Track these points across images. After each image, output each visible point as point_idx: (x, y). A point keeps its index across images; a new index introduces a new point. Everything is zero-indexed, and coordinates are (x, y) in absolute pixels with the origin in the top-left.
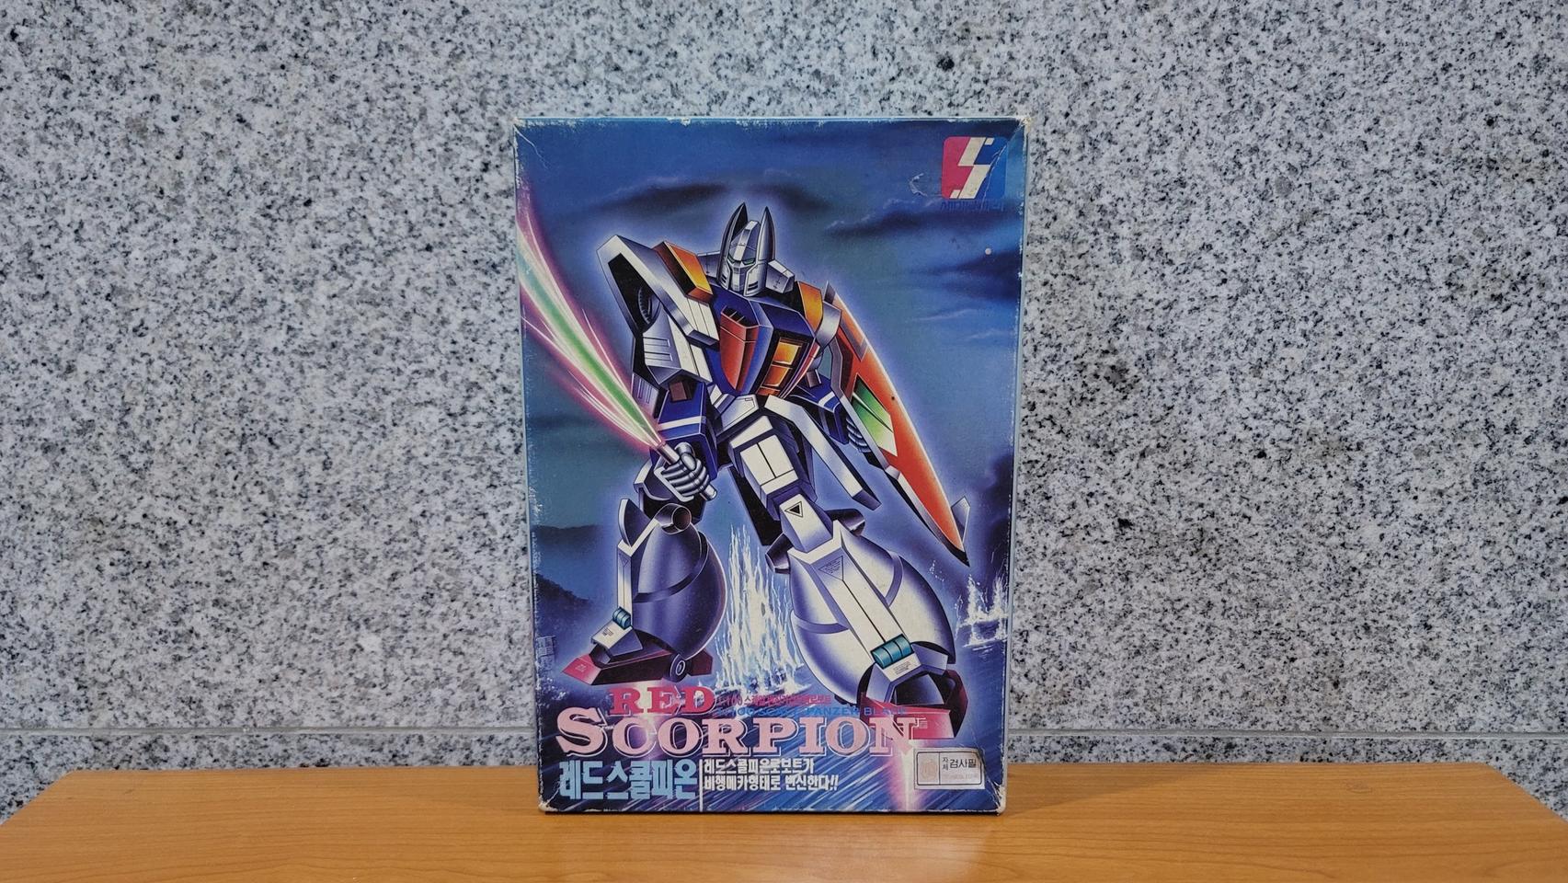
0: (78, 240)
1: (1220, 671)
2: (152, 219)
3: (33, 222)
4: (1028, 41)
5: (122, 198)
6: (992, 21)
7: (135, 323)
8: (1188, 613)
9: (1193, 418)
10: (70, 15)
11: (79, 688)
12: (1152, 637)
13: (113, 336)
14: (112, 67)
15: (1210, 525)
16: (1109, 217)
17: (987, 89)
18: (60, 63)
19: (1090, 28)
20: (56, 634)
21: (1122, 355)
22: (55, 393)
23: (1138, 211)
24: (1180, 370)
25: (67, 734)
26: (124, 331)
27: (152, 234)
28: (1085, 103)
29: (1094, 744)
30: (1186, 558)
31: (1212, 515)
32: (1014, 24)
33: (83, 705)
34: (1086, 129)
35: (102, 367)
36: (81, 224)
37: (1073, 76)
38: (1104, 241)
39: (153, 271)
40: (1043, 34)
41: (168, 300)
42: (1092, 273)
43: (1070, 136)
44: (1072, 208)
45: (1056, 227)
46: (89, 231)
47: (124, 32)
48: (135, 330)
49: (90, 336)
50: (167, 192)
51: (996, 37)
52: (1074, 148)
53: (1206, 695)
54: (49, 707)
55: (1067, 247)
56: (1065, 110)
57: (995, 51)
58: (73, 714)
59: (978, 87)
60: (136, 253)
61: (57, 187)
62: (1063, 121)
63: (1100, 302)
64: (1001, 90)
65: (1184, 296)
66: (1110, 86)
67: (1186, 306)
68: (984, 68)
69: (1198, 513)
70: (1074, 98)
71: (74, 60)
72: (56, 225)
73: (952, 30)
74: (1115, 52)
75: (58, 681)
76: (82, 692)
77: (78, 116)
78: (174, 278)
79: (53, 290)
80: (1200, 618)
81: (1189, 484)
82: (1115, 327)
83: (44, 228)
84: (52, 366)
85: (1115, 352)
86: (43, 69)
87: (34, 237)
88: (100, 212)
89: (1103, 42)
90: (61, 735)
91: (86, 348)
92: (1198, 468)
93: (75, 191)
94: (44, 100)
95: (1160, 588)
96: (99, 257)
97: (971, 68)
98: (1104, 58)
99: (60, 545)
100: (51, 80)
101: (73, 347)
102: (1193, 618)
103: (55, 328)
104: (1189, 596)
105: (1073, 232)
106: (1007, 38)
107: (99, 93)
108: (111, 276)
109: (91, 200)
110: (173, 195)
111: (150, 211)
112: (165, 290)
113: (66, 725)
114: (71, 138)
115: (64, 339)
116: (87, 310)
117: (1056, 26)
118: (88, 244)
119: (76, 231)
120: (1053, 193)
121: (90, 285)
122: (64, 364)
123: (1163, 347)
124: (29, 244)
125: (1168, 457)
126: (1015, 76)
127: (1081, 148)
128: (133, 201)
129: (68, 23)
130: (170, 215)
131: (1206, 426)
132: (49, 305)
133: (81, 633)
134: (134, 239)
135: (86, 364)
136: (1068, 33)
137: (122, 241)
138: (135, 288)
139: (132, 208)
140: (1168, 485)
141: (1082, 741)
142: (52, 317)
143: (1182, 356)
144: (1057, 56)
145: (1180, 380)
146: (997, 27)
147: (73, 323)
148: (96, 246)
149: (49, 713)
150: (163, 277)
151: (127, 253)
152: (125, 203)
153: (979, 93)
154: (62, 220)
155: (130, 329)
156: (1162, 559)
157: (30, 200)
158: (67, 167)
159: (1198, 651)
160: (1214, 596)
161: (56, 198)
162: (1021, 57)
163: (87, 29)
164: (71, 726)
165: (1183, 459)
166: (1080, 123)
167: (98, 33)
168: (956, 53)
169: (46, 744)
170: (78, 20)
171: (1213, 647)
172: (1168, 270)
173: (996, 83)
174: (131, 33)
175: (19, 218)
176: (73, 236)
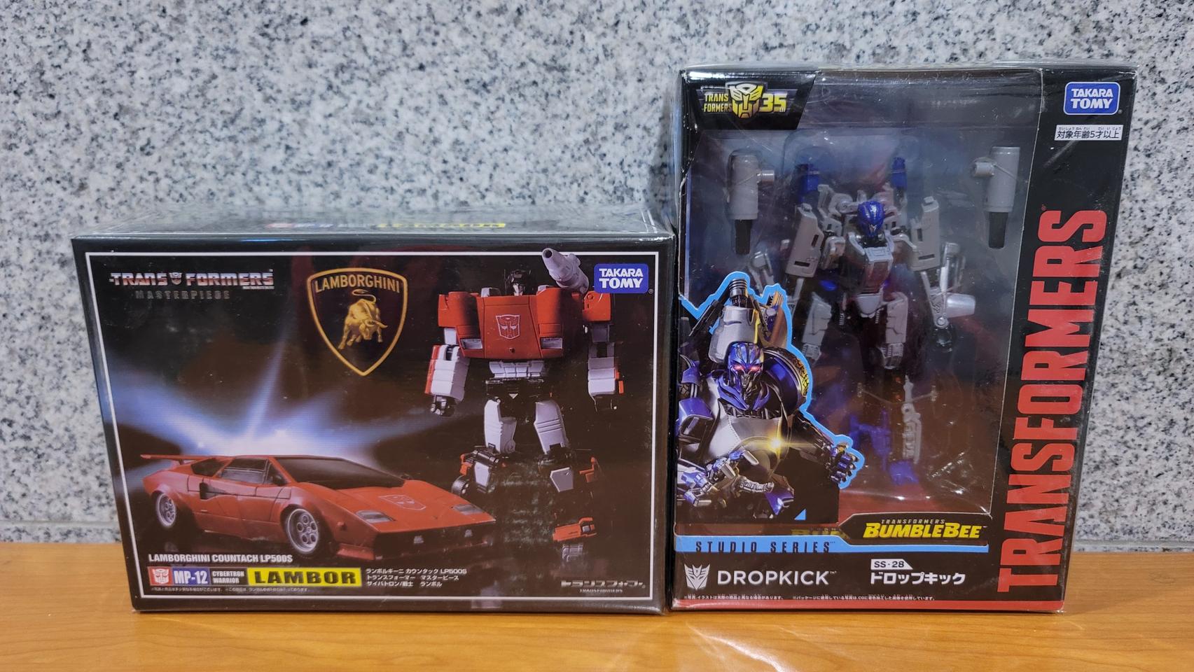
1: (1176, 486)
7: (141, 142)
8: (1150, 430)
13: (121, 154)
15: (1180, 345)
20: (78, 436)
22: (69, 210)
23: (1134, 28)
25: (89, 527)
27: (155, 53)
30: (1153, 377)
31: (1183, 335)
35: (113, 185)
36: (89, 44)
39: (158, 90)
41: (173, 120)
44: (1068, 24)
46: (96, 51)
49: (100, 154)
54: (73, 502)
60: (141, 73)
65: (1173, 115)
67: (1174, 125)
69: (1169, 333)
72: (66, 45)
76: (103, 489)
78: (178, 98)
79: (64, 109)
80: (1161, 436)
81: (1163, 305)
83: (54, 48)
84: (66, 184)
87: (45, 57)
88: (106, 32)
90: (84, 528)
92: (1173, 289)
93: (82, 11)
95: (1124, 405)
101: (85, 165)
102: (1155, 435)
104: (1152, 415)
105: (1067, 49)
108: (117, 96)
109: (98, 20)
110: (175, 13)
111: (154, 30)
112: (169, 109)
115: (76, 157)
118: (96, 64)
119: (84, 51)
122: (76, 181)
123: (1148, 168)
124: (40, 64)
128: (137, 21)
130: (173, 34)
132: (61, 124)
135: (99, 182)
139: (136, 27)
140: (1142, 305)
142: (64, 137)
147: (84, 141)
149: (73, 508)
150: (167, 97)
154: (71, 40)
156: (1129, 378)
159: (1157, 466)
160: (1178, 414)
165: (1158, 280)
169: (72, 535)
171: (1172, 463)
172: (1160, 89)
176: (81, 55)
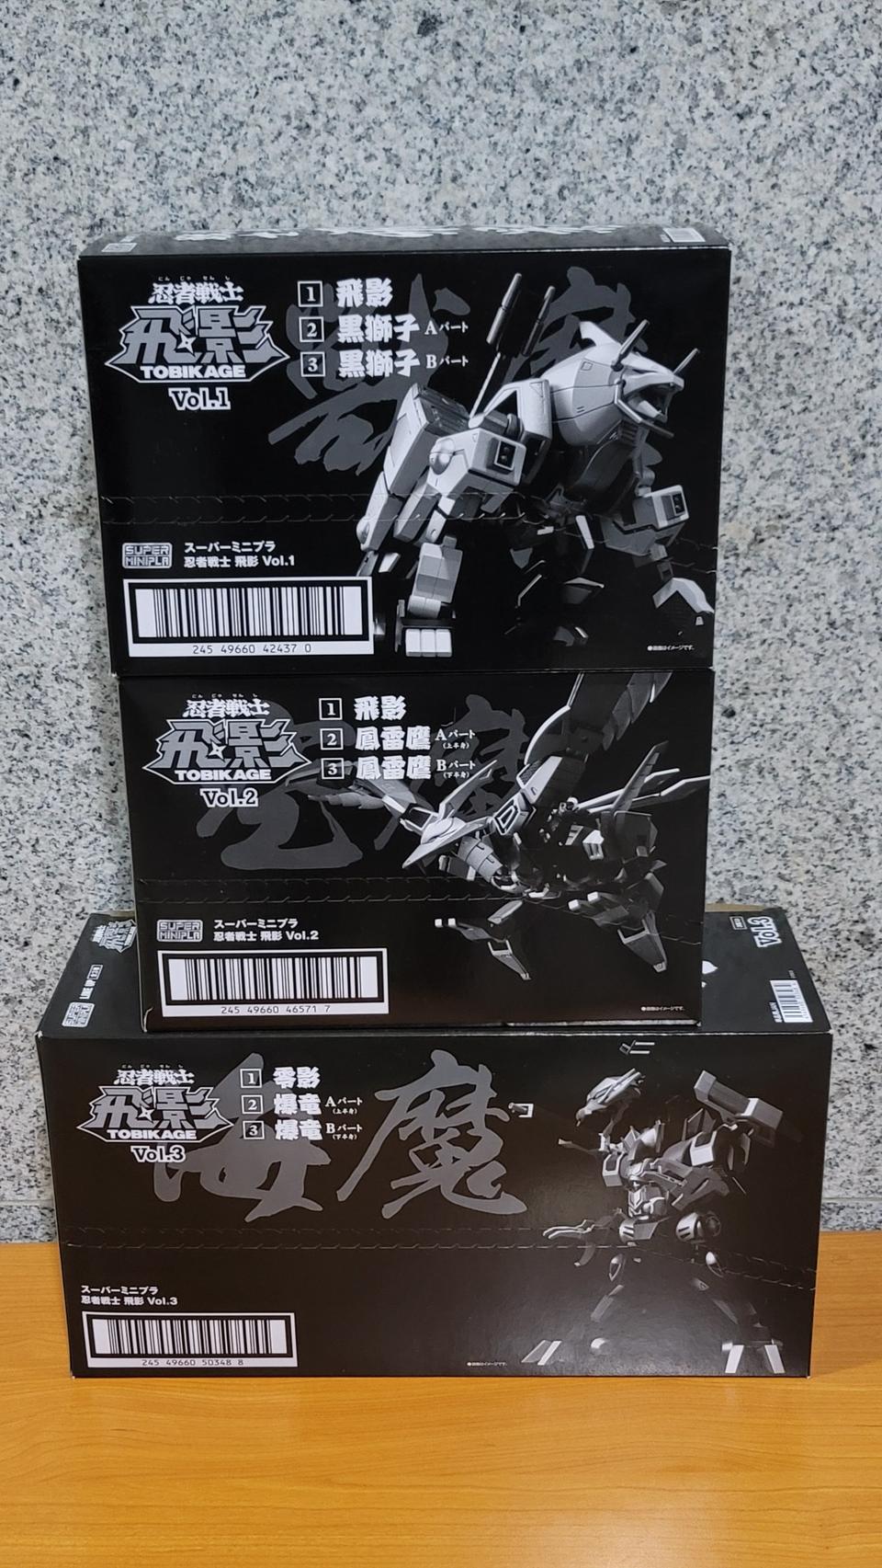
0: (35, 851)
2: (93, 835)
4: (797, 696)
5: (69, 821)
6: (768, 681)
10: (30, 691)
11: (30, 1171)
14: (64, 728)
16: (860, 824)
17: (762, 731)
18: (22, 726)
19: (848, 685)
21: (869, 924)
26: (69, 915)
28: (843, 740)
29: (842, 1208)
32: (786, 683)
33: (33, 1183)
34: (843, 759)
37: (833, 720)
38: (856, 841)
40: (809, 690)
42: (846, 864)
43: (830, 764)
45: (817, 831)
47: (73, 703)
48: (77, 915)
50: (104, 816)
51: (771, 693)
52: (833, 773)
55: (826, 845)
56: (826, 745)
57: (770, 703)
58: (25, 1190)
59: (754, 729)
61: (18, 815)
62: (825, 753)
63: (852, 885)
64: (774, 731)
66: (863, 727)
68: (760, 716)
70: (834, 737)
71: (33, 723)
73: (734, 689)
74: (868, 702)
75: (14, 1167)
77: (35, 763)
82: (864, 904)
85: (864, 922)
86: (8, 730)
89: (858, 695)
91: (40, 928)
94: (9, 753)
96: (51, 864)
97: (750, 716)
98: (859, 707)
99: (17, 1069)
100: (14, 738)
103: (16, 914)
106: (780, 693)
107: (52, 747)
113: (19, 1197)
114: (29, 780)
116: (40, 901)
117: (820, 684)
120: (816, 806)
121: (44, 883)
126: (785, 722)
127: (839, 773)
129: (29, 696)
133: (33, 1131)
134: (78, 850)
136: (830, 689)
137: (69, 852)
138: (78, 885)
141: (831, 1206)
144: (820, 706)
146: (772, 685)
148: (48, 855)
151: (73, 860)
152: (72, 825)
153: (755, 734)
155: (74, 914)
158: (27, 800)
161: (17, 822)
162: (791, 707)
163: (43, 701)
164: (24, 1198)
166: (838, 755)
167: (53, 704)
168: (737, 704)
170: (36, 694)
173: (769, 727)
174: (78, 703)
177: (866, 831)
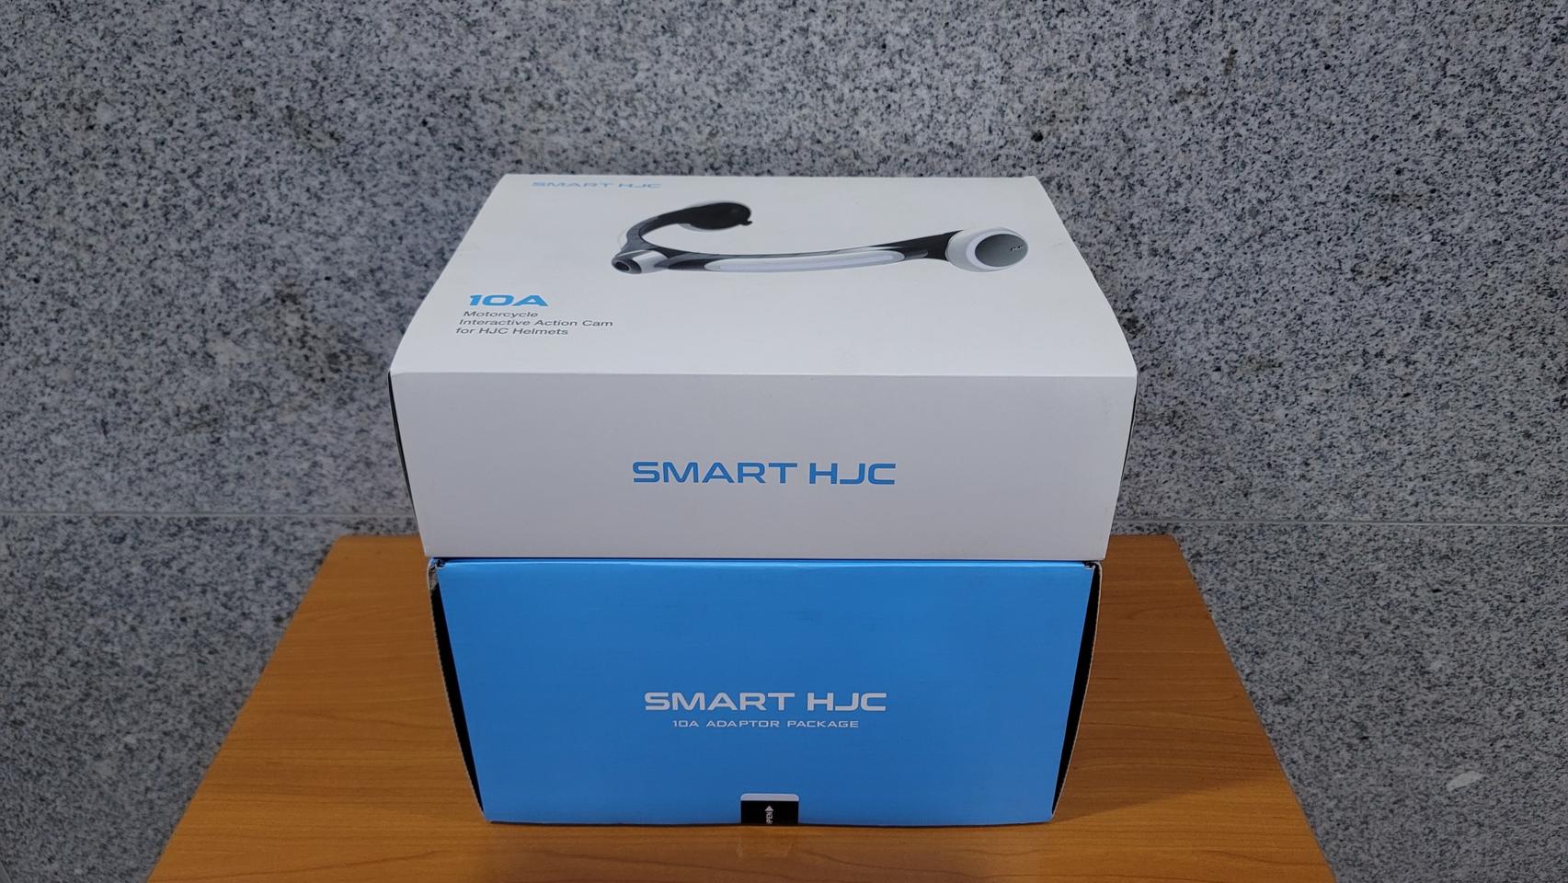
3: (444, 236)
4: (1094, 123)
6: (1071, 110)
9: (1177, 348)
10: (462, 110)
12: (1136, 470)
14: (491, 142)
17: (1063, 153)
18: (456, 141)
19: (1136, 114)
21: (1135, 313)
24: (1172, 321)
28: (1128, 162)
32: (1086, 112)
34: (1127, 177)
37: (1122, 145)
38: (1131, 245)
40: (1104, 118)
42: (1121, 265)
43: (1116, 182)
45: (1101, 237)
47: (497, 121)
51: (1073, 120)
52: (1118, 189)
53: (1166, 501)
55: (1107, 249)
56: (1114, 165)
57: (1071, 129)
59: (1057, 152)
62: (1112, 172)
63: (1124, 282)
64: (1073, 153)
66: (1146, 151)
68: (1063, 140)
70: (1122, 158)
71: (465, 139)
73: (1043, 116)
74: (1152, 129)
77: (470, 172)
82: (1133, 297)
85: (1131, 311)
86: (445, 144)
89: (1144, 124)
94: (447, 163)
97: (1054, 140)
98: (1144, 133)
100: (451, 151)
106: (1080, 121)
107: (483, 159)
114: (465, 186)
117: (1114, 114)
120: (1101, 216)
125: (1158, 371)
126: (1084, 144)
127: (1122, 189)
129: (461, 115)
131: (1185, 353)
136: (1121, 117)
143: (1174, 313)
144: (1113, 132)
145: (1171, 327)
146: (1074, 114)
153: (1057, 156)
157: (441, 223)
158: (464, 203)
162: (1088, 132)
163: (474, 119)
166: (1123, 174)
167: (480, 122)
168: (1045, 130)
170: (467, 113)
173: (1070, 149)
174: (502, 122)
175: (435, 234)
177: (1140, 237)
